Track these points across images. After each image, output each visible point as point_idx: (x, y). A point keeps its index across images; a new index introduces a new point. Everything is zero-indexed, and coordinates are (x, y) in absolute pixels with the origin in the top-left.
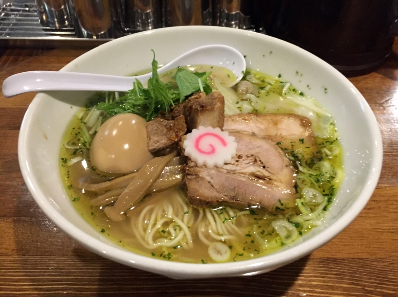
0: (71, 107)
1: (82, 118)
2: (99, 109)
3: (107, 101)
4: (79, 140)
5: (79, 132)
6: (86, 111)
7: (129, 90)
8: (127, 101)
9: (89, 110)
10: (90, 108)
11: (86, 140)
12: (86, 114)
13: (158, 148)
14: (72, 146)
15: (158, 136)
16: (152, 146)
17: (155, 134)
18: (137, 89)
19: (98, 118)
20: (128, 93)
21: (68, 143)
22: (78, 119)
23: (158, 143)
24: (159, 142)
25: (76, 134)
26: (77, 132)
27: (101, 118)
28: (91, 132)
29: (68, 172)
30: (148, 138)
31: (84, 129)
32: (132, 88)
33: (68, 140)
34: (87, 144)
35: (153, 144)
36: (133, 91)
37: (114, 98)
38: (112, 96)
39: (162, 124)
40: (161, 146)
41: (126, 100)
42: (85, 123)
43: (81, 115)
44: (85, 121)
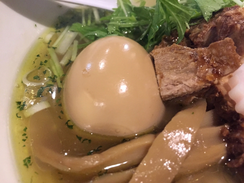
0: (36, 25)
1: (50, 41)
2: (73, 31)
3: (84, 22)
4: (45, 72)
5: (46, 61)
6: (56, 32)
7: (114, 9)
8: (111, 23)
9: (59, 31)
10: (61, 30)
11: (56, 74)
12: (55, 37)
13: (180, 93)
14: (35, 82)
15: (177, 74)
16: (168, 89)
17: (171, 69)
18: (123, 8)
19: (73, 43)
20: (111, 12)
21: (28, 77)
22: (44, 43)
23: (180, 86)
24: (181, 83)
25: (41, 64)
26: (43, 61)
27: (76, 43)
28: (64, 62)
29: (25, 129)
30: (158, 76)
31: (54, 57)
32: (116, 7)
33: (28, 73)
34: (58, 80)
35: (170, 86)
36: (119, 11)
37: (93, 19)
38: (90, 17)
39: (182, 54)
40: (185, 91)
41: (109, 21)
42: (54, 48)
43: (48, 37)
44: (54, 45)
